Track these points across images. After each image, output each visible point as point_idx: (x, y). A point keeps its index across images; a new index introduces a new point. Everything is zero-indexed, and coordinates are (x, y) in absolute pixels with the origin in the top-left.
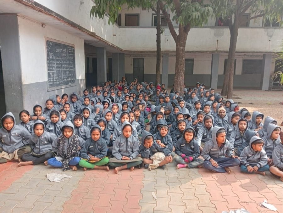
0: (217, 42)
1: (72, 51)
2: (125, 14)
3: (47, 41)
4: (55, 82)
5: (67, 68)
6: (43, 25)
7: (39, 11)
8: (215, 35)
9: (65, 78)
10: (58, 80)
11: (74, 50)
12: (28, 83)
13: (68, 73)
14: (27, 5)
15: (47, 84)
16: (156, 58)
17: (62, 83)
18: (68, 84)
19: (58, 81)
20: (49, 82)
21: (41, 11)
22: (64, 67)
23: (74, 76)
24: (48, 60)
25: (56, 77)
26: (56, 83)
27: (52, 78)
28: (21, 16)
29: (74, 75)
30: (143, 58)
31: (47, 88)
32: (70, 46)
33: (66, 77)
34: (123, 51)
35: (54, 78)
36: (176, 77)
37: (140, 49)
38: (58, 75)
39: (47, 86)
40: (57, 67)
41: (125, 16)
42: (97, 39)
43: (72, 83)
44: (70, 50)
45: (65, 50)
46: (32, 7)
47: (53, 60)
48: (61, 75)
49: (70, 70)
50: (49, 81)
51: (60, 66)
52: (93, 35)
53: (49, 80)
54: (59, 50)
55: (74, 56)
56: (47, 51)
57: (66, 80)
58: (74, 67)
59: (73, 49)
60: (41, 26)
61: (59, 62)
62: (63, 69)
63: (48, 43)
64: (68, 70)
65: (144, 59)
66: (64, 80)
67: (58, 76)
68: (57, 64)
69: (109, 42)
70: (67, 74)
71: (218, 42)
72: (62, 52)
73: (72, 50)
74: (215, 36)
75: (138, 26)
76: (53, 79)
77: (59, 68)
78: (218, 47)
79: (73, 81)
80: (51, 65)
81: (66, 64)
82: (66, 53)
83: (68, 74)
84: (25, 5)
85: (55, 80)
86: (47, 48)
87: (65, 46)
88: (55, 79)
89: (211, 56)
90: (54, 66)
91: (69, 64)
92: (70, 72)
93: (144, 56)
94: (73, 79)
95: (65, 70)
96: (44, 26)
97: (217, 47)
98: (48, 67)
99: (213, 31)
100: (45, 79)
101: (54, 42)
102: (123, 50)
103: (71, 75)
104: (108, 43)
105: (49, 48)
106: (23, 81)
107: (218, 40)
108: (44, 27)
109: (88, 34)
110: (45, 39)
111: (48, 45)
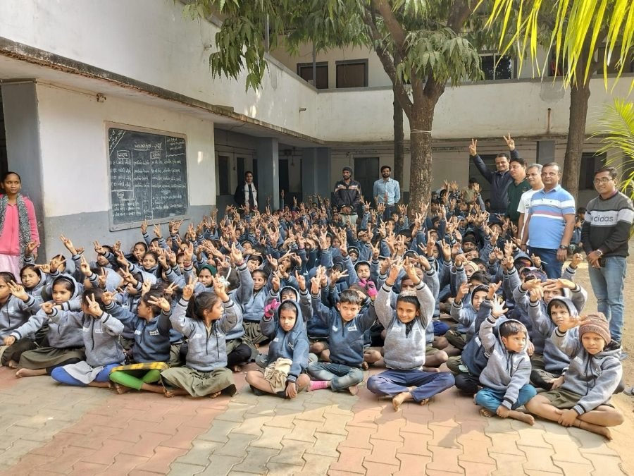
0: (549, 113)
1: (180, 148)
2: (337, 62)
3: (110, 131)
4: (131, 211)
5: (164, 183)
6: (99, 96)
7: (68, 71)
8: (543, 97)
9: (158, 203)
10: (139, 208)
11: (184, 146)
12: (59, 215)
13: (166, 192)
14: (35, 63)
15: (109, 216)
16: (393, 155)
17: (150, 214)
18: (168, 216)
19: (139, 211)
20: (115, 213)
21: (73, 72)
22: (156, 182)
23: (185, 199)
24: (112, 166)
25: (134, 201)
26: (132, 214)
27: (123, 205)
28: (41, 84)
29: (183, 197)
30: (378, 156)
31: (110, 225)
32: (175, 138)
33: (162, 203)
34: (323, 143)
35: (129, 204)
36: (411, 199)
37: (364, 137)
38: (140, 198)
39: (109, 220)
40: (136, 182)
41: (337, 66)
42: (237, 119)
43: (179, 214)
44: (174, 146)
45: (159, 146)
46: (49, 66)
47: (127, 167)
48: (148, 198)
49: (172, 186)
50: (116, 210)
51: (144, 179)
52: (224, 112)
53: (114, 208)
54: (142, 146)
55: (183, 158)
56: (110, 151)
57: (160, 208)
58: (185, 180)
59: (183, 143)
60: (94, 99)
61: (141, 172)
62: (154, 186)
63: (113, 132)
64: (169, 186)
65: (378, 158)
66: (157, 208)
67: (140, 200)
68: (137, 175)
69: (273, 126)
70: (164, 196)
71: (551, 112)
72: (152, 149)
73: (178, 146)
74: (543, 100)
75: (365, 86)
76: (127, 206)
77: (143, 182)
78: (551, 126)
79: (182, 211)
80: (120, 177)
81: (162, 175)
82: (162, 152)
83: (168, 195)
84: (32, 62)
85: (130, 209)
86: (110, 143)
87: (159, 138)
88: (132, 206)
89: (535, 147)
90: (129, 178)
91: (170, 175)
92: (173, 191)
93: (378, 152)
94: (180, 206)
95: (159, 186)
96: (101, 99)
97: (549, 127)
98: (113, 181)
99: (536, 88)
100: (106, 205)
101: (128, 132)
102: (320, 142)
103: (174, 197)
104: (271, 127)
105: (115, 143)
106: (46, 211)
107: (549, 109)
108: (103, 102)
109: (209, 110)
110: (105, 125)
111: (114, 136)
